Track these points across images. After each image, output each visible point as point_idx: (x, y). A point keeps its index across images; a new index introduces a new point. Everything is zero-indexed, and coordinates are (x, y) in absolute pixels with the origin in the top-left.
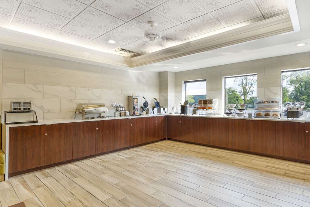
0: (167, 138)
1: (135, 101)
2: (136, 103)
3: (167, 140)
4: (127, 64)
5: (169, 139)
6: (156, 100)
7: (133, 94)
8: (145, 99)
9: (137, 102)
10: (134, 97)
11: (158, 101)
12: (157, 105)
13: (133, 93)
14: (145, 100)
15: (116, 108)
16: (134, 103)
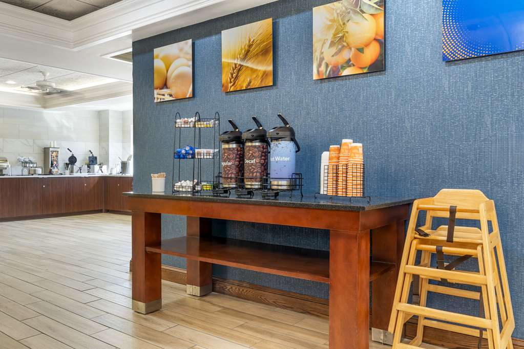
0: (104, 210)
1: (54, 154)
2: (55, 158)
3: (105, 212)
4: (40, 104)
5: (108, 211)
6: (91, 153)
7: (50, 145)
8: (71, 151)
9: (57, 156)
10: (51, 149)
11: (95, 156)
12: (92, 161)
13: (51, 143)
14: (71, 153)
15: (24, 164)
16: (51, 158)
